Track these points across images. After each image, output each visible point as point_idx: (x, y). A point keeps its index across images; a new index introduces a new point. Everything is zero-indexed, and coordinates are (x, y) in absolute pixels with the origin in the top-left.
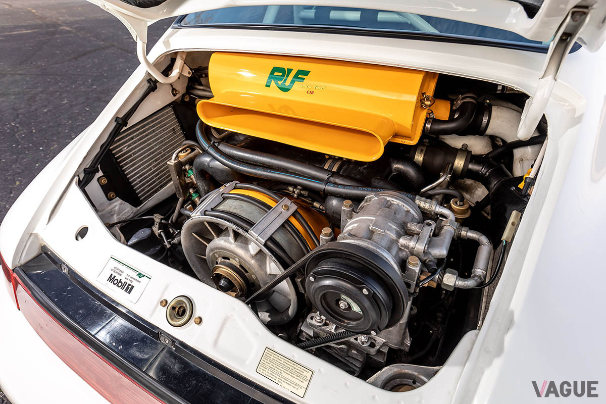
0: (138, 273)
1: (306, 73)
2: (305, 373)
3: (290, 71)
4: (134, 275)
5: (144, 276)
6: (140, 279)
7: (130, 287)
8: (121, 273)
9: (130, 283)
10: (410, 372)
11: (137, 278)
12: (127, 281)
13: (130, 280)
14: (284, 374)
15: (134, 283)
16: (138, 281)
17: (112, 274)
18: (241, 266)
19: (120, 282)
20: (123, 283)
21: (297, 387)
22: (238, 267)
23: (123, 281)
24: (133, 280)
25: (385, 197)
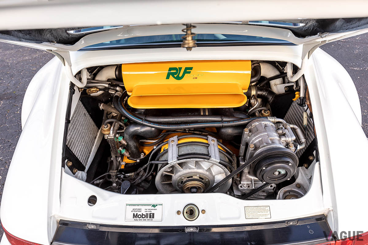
0: (152, 206)
1: (191, 68)
2: (267, 208)
3: (180, 69)
4: (150, 207)
5: (157, 205)
6: (155, 208)
7: (152, 214)
8: (140, 210)
9: (150, 212)
10: (288, 189)
11: (153, 208)
12: (147, 213)
13: (149, 211)
14: (258, 213)
15: (153, 212)
16: (155, 209)
17: (134, 214)
18: (200, 178)
19: (143, 215)
20: (145, 215)
21: (266, 215)
22: (199, 179)
23: (145, 213)
24: (151, 210)
25: (261, 122)
